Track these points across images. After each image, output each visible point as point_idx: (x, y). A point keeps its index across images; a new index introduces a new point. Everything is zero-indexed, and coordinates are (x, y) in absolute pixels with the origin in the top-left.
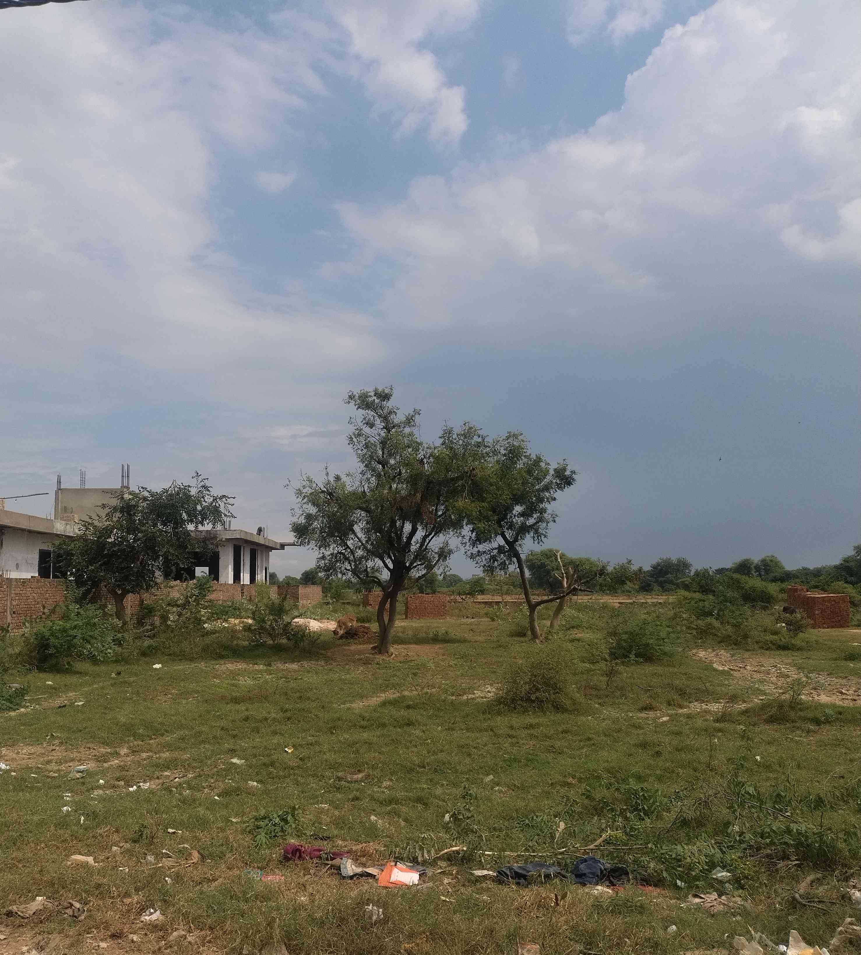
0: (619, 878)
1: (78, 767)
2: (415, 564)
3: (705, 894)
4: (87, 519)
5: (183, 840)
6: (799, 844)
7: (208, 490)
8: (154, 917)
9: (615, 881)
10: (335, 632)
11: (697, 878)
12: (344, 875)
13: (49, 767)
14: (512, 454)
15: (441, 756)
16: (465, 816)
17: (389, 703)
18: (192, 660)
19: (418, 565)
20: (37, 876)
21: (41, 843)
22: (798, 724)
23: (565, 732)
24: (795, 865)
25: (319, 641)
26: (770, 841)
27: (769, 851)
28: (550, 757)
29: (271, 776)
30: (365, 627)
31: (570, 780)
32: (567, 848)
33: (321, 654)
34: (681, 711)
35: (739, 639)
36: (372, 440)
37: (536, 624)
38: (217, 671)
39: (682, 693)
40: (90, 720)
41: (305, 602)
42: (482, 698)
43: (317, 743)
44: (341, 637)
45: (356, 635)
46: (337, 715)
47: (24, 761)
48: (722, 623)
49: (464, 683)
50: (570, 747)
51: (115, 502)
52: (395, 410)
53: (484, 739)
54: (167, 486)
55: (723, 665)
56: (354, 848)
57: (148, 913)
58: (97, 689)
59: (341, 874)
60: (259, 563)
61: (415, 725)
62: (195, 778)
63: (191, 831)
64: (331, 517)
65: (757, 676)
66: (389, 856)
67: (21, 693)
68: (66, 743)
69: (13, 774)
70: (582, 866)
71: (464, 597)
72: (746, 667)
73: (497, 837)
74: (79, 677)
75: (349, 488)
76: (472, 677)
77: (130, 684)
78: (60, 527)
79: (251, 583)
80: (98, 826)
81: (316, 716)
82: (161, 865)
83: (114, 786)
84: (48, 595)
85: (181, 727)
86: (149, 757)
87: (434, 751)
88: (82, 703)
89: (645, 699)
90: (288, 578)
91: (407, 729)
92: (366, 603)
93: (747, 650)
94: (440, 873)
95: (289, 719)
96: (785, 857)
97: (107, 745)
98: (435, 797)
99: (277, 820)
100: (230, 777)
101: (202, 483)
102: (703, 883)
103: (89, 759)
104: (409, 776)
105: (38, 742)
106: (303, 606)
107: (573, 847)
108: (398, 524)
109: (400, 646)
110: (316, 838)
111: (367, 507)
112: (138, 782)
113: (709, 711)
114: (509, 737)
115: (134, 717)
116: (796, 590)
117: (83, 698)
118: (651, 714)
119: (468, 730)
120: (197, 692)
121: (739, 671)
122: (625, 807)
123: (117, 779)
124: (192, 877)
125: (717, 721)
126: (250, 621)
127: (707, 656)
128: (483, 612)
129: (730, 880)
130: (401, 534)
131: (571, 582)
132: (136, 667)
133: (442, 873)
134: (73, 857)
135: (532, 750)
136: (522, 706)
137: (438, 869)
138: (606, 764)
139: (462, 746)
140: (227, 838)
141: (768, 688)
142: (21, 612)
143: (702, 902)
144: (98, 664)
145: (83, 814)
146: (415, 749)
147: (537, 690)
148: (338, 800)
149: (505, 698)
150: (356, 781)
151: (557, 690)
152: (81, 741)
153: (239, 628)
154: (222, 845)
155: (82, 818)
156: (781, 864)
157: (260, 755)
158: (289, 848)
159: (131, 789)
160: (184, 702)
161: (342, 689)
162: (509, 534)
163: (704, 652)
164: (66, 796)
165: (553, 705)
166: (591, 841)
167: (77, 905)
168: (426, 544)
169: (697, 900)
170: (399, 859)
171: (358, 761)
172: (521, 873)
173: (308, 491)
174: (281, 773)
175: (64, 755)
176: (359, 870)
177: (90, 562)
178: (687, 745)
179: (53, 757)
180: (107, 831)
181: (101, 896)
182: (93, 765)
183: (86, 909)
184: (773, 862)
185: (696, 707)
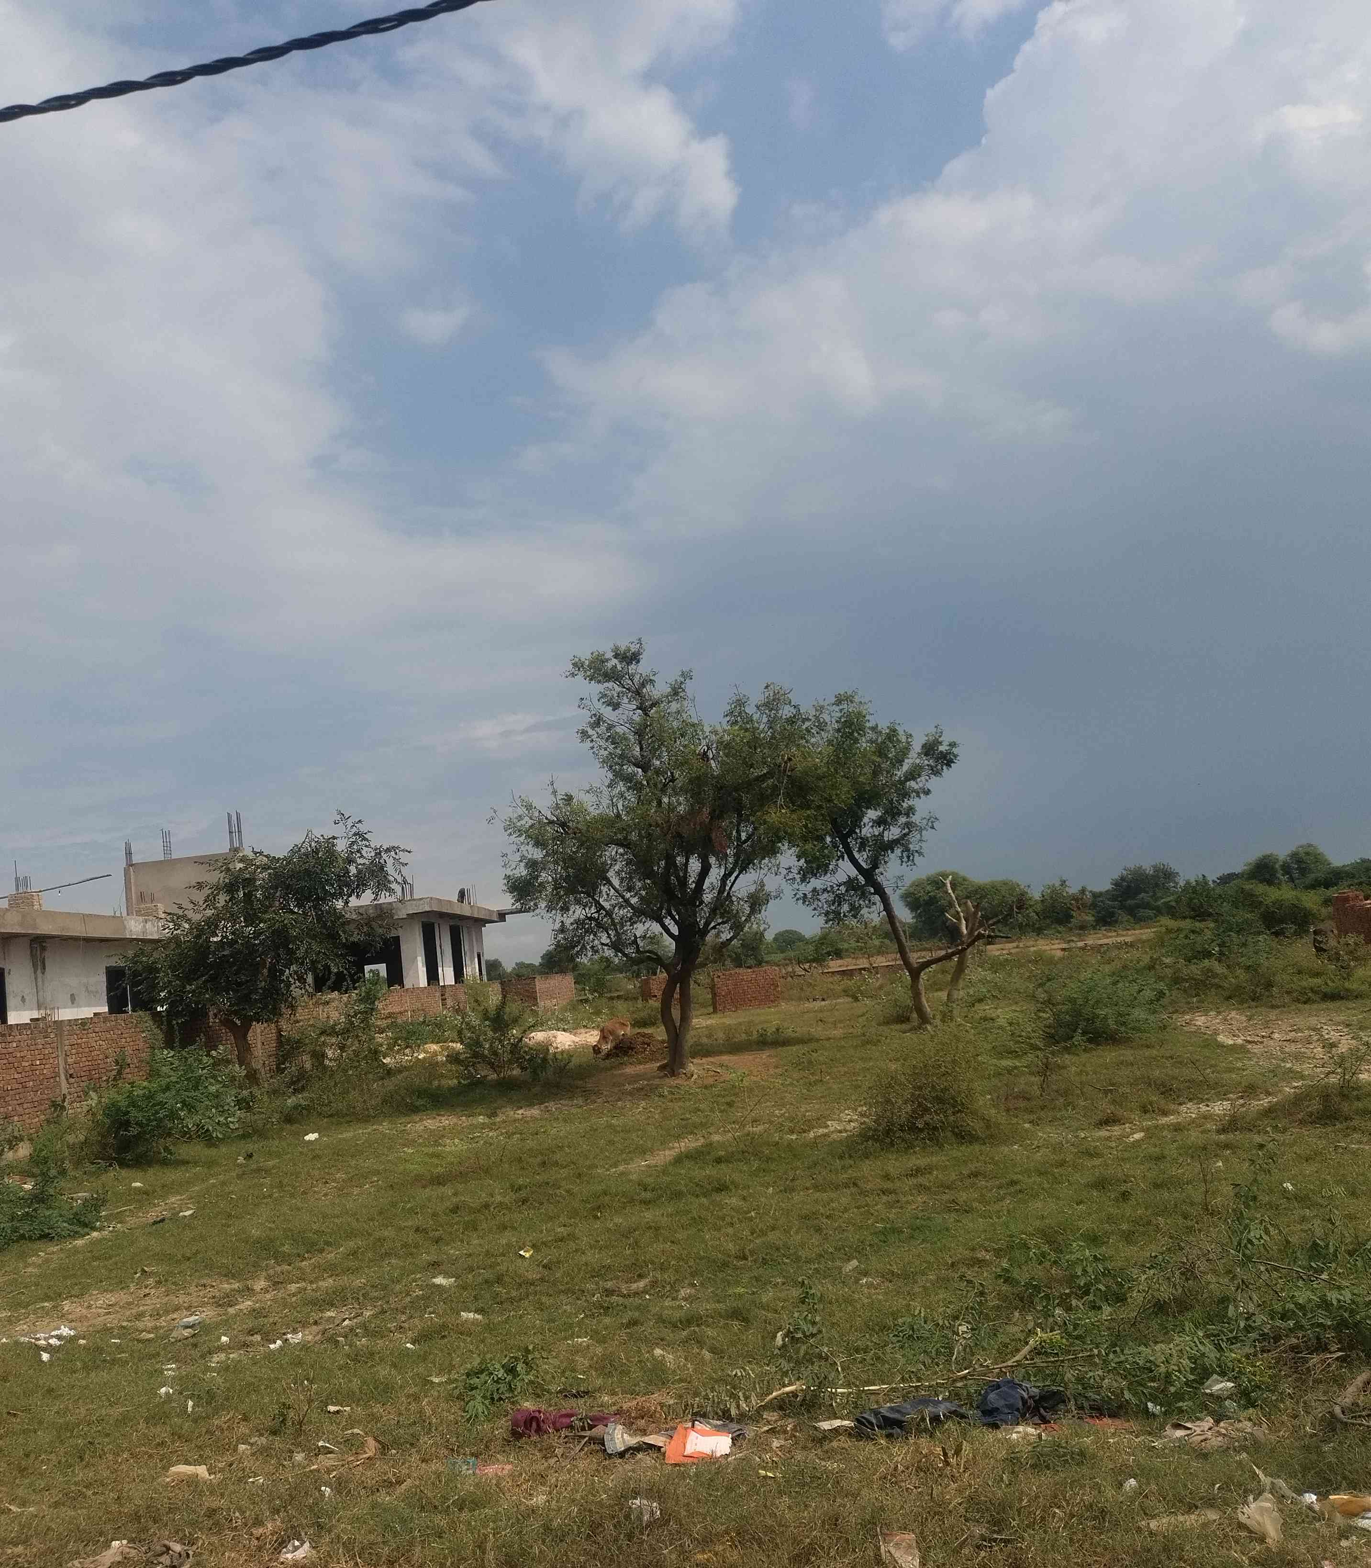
0: (1053, 1409)
1: (185, 1320)
2: (713, 924)
3: (1193, 1422)
4: (175, 910)
5: (352, 1422)
6: (1342, 1324)
7: (367, 840)
8: (300, 1554)
9: (1048, 1416)
10: (596, 1049)
11: (1179, 1396)
12: (609, 1451)
13: (140, 1325)
14: (850, 727)
15: (772, 1237)
16: (808, 1334)
17: (687, 1157)
18: (366, 1119)
19: (719, 924)
20: (114, 1508)
21: (123, 1451)
22: (1355, 1123)
23: (975, 1175)
24: (1337, 1359)
25: (571, 1065)
26: (1294, 1324)
27: (1294, 1341)
28: (951, 1218)
29: (498, 1300)
30: (644, 1035)
31: (981, 1254)
32: (972, 1369)
33: (577, 1088)
34: (1164, 1120)
35: (1258, 990)
36: (620, 730)
37: (924, 1000)
38: (408, 1134)
39: (1167, 1090)
40: (203, 1238)
41: (548, 1003)
42: (840, 1132)
43: (572, 1237)
44: (608, 1056)
45: (632, 1049)
46: (600, 1188)
47: (100, 1319)
48: (1228, 967)
49: (809, 1110)
50: (982, 1200)
51: (216, 877)
52: (652, 678)
53: (844, 1200)
54: (299, 842)
55: (1234, 1036)
56: (625, 1407)
57: (290, 1547)
58: (214, 1185)
59: (605, 1450)
60: (466, 947)
61: (731, 1190)
62: (375, 1316)
63: (366, 1406)
64: (568, 861)
65: (1291, 1048)
66: (684, 1413)
67: (95, 1204)
68: (166, 1281)
69: (82, 1342)
70: (992, 1396)
71: (807, 966)
72: (1273, 1036)
73: (861, 1362)
74: (187, 1170)
75: (594, 812)
76: (823, 1100)
77: (268, 1171)
78: (135, 928)
79: (456, 983)
80: (216, 1412)
81: (568, 1191)
82: (315, 1467)
83: (245, 1345)
84: (124, 1040)
85: (351, 1235)
86: (300, 1291)
87: (761, 1230)
88: (190, 1212)
89: (1105, 1106)
90: (520, 965)
91: (717, 1197)
92: (646, 994)
93: (1273, 1007)
94: (767, 1431)
95: (524, 1201)
96: (1321, 1347)
97: (234, 1276)
98: (763, 1307)
99: (501, 1373)
100: (431, 1309)
101: (354, 830)
102: (1190, 1403)
103: (204, 1304)
104: (720, 1275)
105: (121, 1284)
106: (546, 1010)
107: (981, 1365)
108: (680, 860)
109: (704, 1060)
110: (566, 1396)
111: (625, 838)
112: (284, 1334)
113: (1211, 1115)
114: (884, 1193)
115: (273, 1226)
116: (1346, 899)
117: (193, 1203)
118: (1116, 1130)
119: (816, 1187)
120: (377, 1173)
121: (1262, 1043)
122: (1067, 1291)
123: (249, 1332)
124: (363, 1482)
125: (1223, 1130)
126: (459, 1046)
127: (1208, 1024)
128: (838, 988)
129: (1232, 1394)
130: (685, 877)
131: (974, 924)
132: (276, 1142)
133: (772, 1431)
134: (173, 1469)
135: (922, 1211)
136: (903, 1140)
137: (765, 1425)
138: (1038, 1223)
139: (806, 1217)
140: (421, 1412)
141: (1306, 1068)
142: (83, 1074)
143: (1187, 1435)
144: (216, 1146)
145: (191, 1397)
146: (730, 1230)
147: (927, 1110)
148: (606, 1328)
149: (875, 1130)
150: (636, 1294)
151: (958, 1107)
152: (190, 1276)
153: (441, 1058)
154: (415, 1423)
155: (190, 1403)
156: (1315, 1359)
157: (478, 1268)
158: (519, 1417)
159: (272, 1346)
160: (356, 1191)
161: (611, 1142)
162: (862, 858)
163: (1203, 1018)
164: (166, 1370)
165: (953, 1131)
166: (1012, 1352)
167: (177, 1548)
168: (727, 888)
169: (1179, 1433)
170: (700, 1415)
171: (637, 1260)
172: (894, 1419)
173: (527, 822)
174: (514, 1293)
175: (164, 1302)
176: (633, 1441)
177: (188, 978)
178: (1172, 1177)
179: (146, 1307)
180: (229, 1420)
181: (217, 1528)
182: (211, 1313)
183: (191, 1553)
184: (1302, 1358)
185: (1190, 1111)
